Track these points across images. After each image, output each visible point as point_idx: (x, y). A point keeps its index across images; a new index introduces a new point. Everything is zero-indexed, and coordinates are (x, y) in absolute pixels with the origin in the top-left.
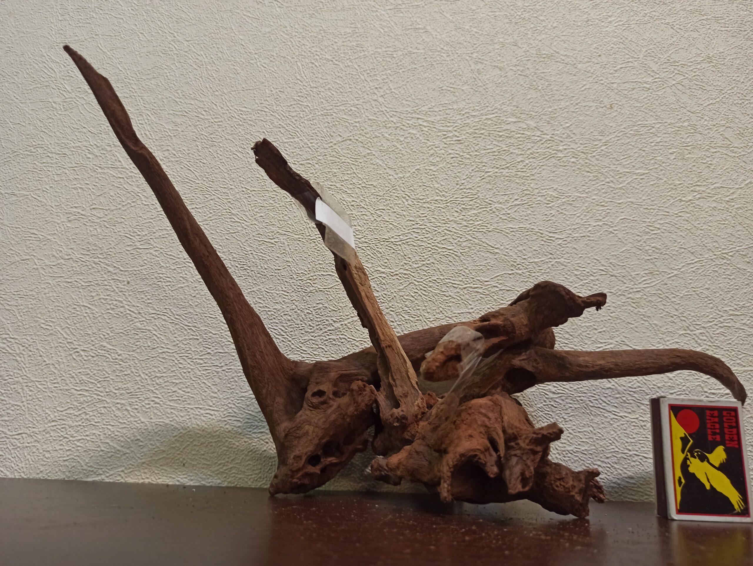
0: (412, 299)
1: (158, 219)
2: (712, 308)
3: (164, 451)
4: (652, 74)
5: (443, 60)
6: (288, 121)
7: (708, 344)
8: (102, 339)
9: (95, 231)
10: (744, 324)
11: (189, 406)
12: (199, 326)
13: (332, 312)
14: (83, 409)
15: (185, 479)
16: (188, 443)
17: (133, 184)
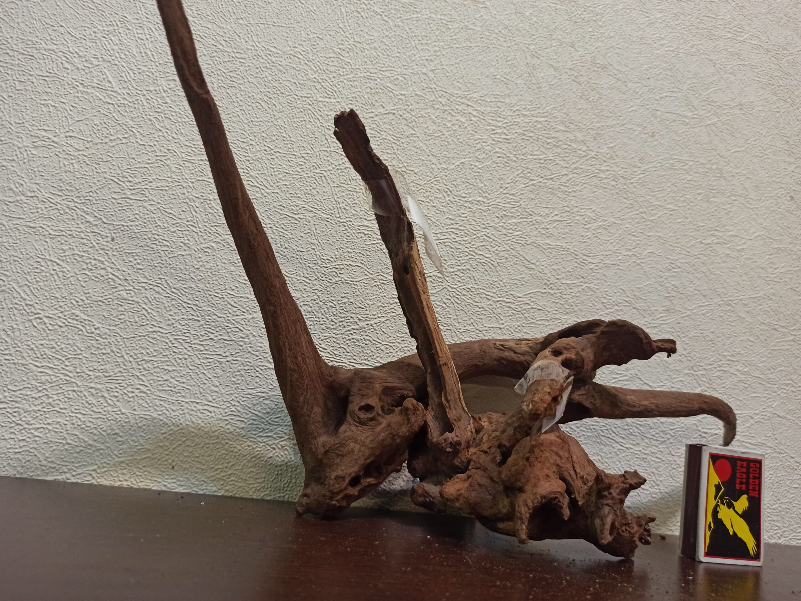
0: (444, 305)
1: (157, 165)
2: (714, 352)
3: (149, 450)
4: (693, 109)
5: (500, 45)
6: (325, 76)
7: (708, 385)
8: (74, 305)
9: (71, 166)
10: (737, 370)
11: (183, 399)
12: (202, 305)
13: (358, 309)
14: (44, 391)
15: (173, 484)
16: (180, 442)
17: (126, 114)
